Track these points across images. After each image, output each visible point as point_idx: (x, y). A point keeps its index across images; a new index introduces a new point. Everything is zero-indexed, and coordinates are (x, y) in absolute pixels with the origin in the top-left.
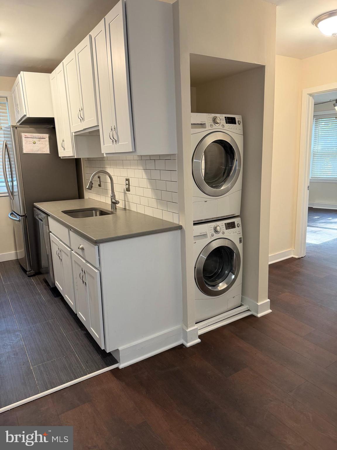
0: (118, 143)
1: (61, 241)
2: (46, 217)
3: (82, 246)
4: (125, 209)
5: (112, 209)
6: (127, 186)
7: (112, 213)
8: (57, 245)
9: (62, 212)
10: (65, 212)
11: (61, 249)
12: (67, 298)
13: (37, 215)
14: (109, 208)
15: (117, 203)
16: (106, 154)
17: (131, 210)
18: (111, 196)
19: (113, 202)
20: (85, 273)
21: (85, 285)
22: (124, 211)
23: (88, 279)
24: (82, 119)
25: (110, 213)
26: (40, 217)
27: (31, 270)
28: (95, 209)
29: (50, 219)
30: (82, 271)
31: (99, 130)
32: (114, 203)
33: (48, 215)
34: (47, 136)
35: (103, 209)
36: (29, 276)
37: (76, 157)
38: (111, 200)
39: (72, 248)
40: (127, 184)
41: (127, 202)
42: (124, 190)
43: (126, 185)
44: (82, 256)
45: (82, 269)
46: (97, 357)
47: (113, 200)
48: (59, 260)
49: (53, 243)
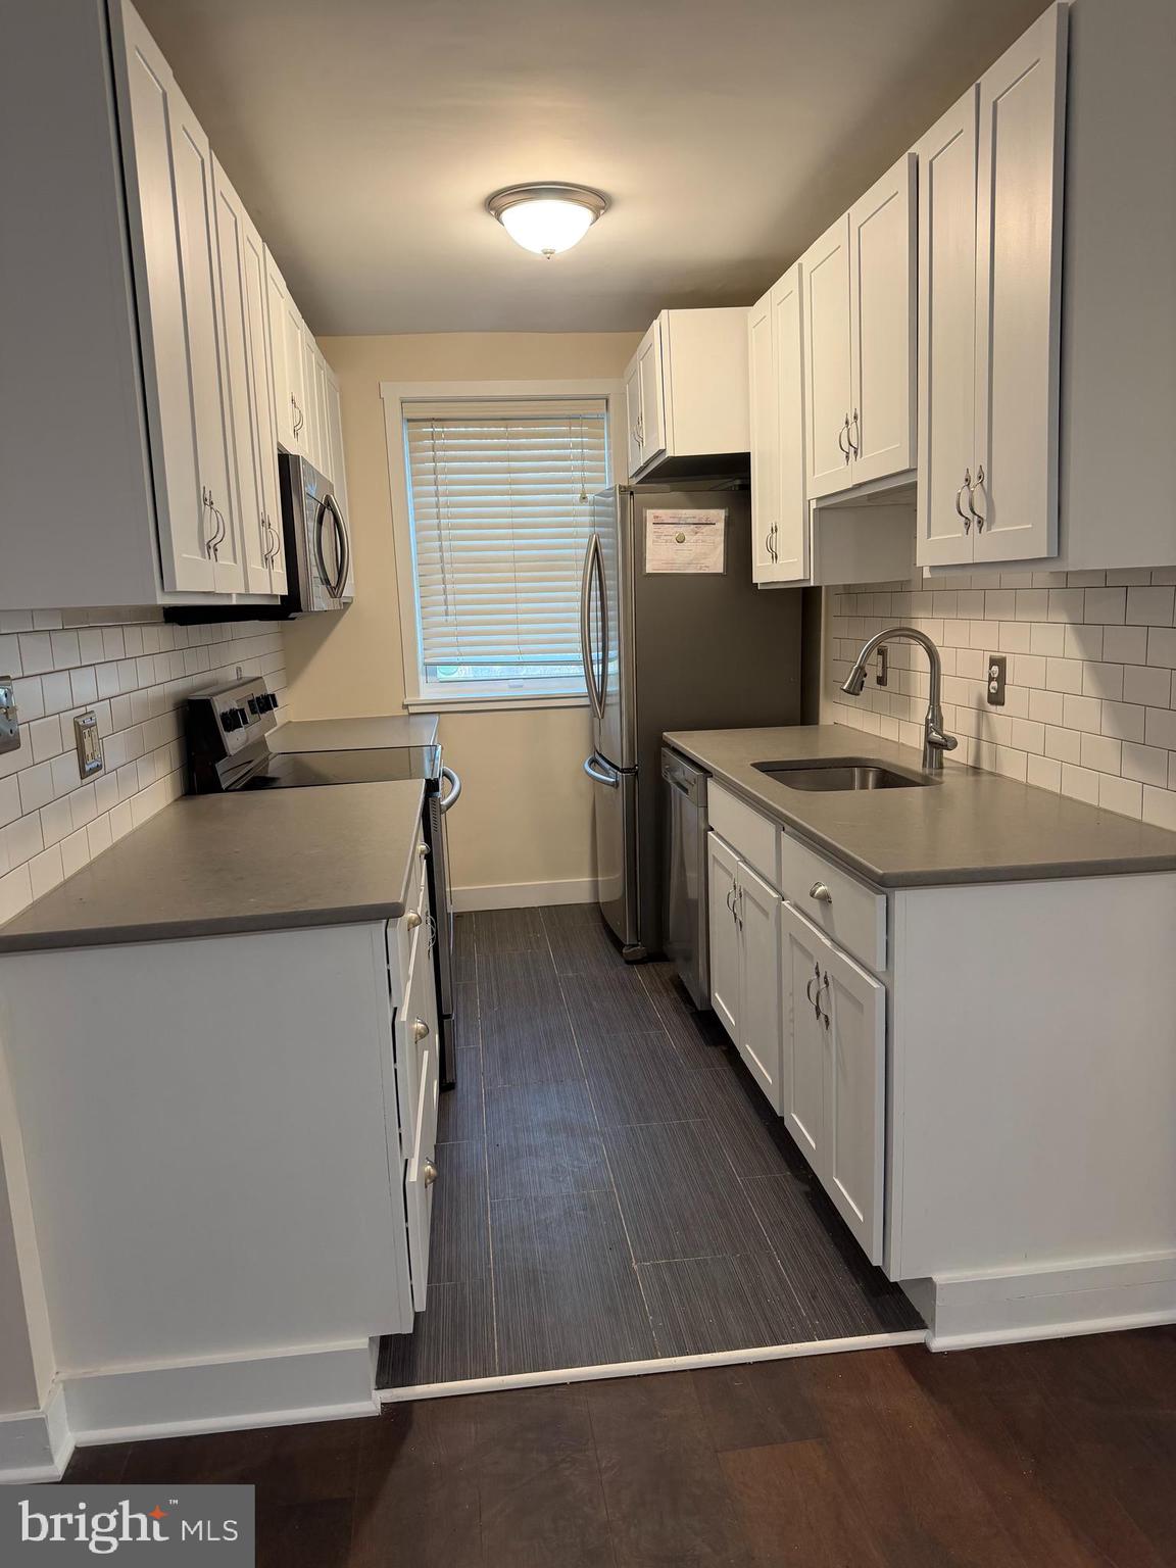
0: (989, 529)
1: (745, 861)
2: (701, 780)
3: (822, 888)
4: (976, 770)
5: (924, 765)
6: (994, 684)
7: (925, 781)
8: (730, 875)
9: (754, 765)
10: (766, 768)
11: (745, 890)
12: (750, 1054)
13: (672, 770)
14: (915, 764)
15: (949, 744)
16: (933, 568)
17: (1000, 776)
18: (927, 720)
19: (931, 744)
20: (826, 982)
21: (824, 1023)
22: (971, 778)
23: (835, 1006)
24: (854, 451)
25: (918, 780)
26: (679, 775)
27: (636, 943)
28: (862, 764)
29: (713, 788)
30: (818, 974)
31: (916, 482)
32: (937, 746)
33: (707, 773)
34: (719, 515)
35: (890, 765)
36: (628, 962)
37: (812, 584)
38: (927, 734)
39: (784, 890)
40: (996, 676)
41: (985, 746)
42: (980, 700)
43: (991, 679)
44: (821, 922)
45: (817, 968)
46: (851, 1289)
47: (930, 736)
48: (734, 926)
49: (717, 867)
